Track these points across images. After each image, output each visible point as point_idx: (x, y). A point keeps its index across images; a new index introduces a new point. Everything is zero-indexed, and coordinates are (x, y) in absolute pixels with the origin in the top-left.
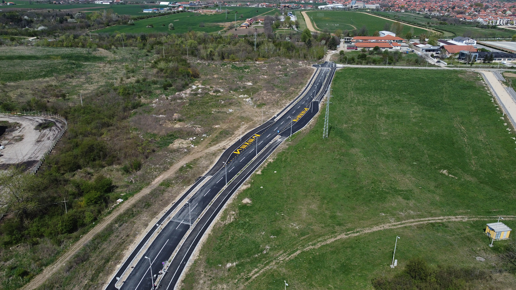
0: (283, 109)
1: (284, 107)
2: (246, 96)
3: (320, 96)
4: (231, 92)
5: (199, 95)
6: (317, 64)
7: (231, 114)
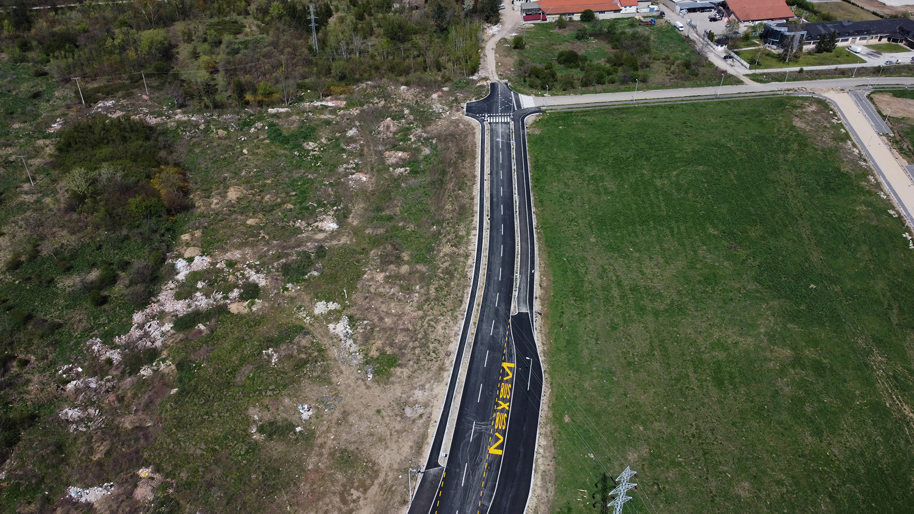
0: (447, 377)
1: (447, 363)
2: (333, 306)
3: (524, 278)
4: (287, 289)
5: (202, 327)
6: (474, 101)
7: (308, 437)
